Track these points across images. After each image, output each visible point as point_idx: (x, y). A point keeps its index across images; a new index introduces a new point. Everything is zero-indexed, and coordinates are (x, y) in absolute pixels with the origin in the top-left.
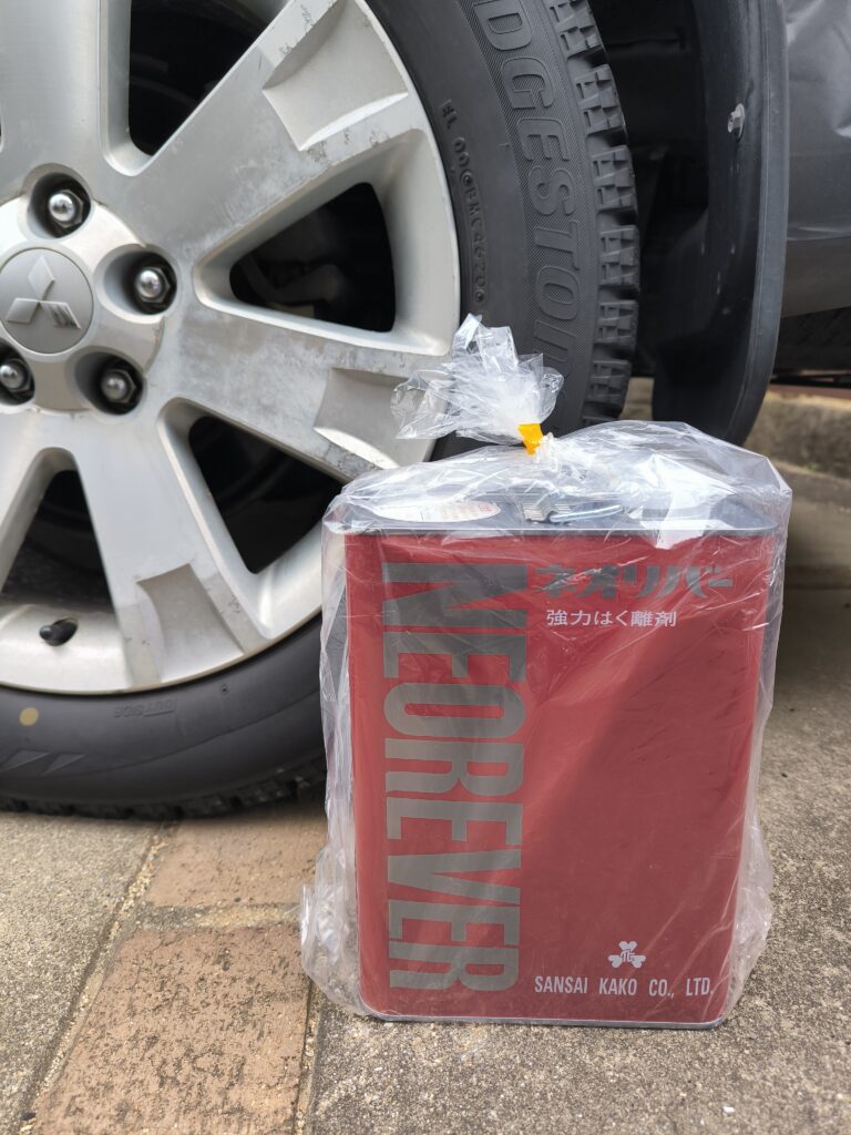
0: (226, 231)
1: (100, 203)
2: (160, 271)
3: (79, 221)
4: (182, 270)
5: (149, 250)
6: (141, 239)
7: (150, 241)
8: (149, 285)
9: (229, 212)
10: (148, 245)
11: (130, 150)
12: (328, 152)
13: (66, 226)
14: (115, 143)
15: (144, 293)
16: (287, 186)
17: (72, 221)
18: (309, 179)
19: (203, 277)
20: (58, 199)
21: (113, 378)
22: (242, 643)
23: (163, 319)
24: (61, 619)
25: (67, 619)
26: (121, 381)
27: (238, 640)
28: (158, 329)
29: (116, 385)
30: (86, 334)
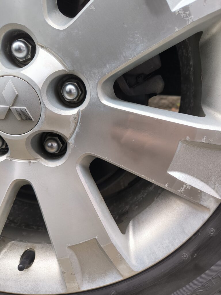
1: (42, 47)
2: (76, 84)
5: (70, 73)
6: (66, 67)
8: (70, 93)
10: (70, 70)
11: (59, 15)
13: (21, 60)
14: (50, 11)
15: (68, 97)
20: (16, 45)
21: (51, 142)
22: (122, 272)
23: (79, 111)
24: (27, 249)
25: (29, 249)
26: (55, 143)
27: (120, 272)
28: (76, 117)
29: (52, 145)
30: (38, 124)
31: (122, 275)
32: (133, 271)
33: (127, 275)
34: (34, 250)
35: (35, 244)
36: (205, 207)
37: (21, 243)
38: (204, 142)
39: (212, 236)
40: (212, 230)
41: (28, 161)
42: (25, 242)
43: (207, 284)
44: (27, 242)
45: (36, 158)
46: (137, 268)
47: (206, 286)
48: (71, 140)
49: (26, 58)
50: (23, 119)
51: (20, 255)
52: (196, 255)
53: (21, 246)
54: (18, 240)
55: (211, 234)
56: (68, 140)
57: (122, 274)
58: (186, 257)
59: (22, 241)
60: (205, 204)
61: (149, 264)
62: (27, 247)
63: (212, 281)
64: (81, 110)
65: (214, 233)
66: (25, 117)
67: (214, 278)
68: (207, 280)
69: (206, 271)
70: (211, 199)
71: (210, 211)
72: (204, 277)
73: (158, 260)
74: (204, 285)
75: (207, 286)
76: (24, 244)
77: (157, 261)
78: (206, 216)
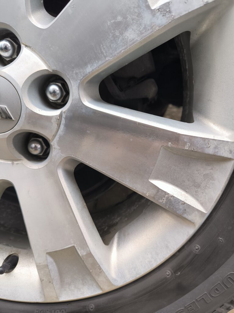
0: (100, 63)
1: (26, 46)
2: (60, 85)
3: (15, 56)
4: (73, 85)
5: (54, 73)
6: (49, 67)
7: (54, 68)
8: (54, 93)
9: (103, 50)
11: (43, 13)
12: (172, 9)
13: (8, 59)
14: (34, 9)
15: (51, 98)
16: (142, 33)
17: (11, 56)
18: (157, 28)
19: (85, 90)
20: (3, 43)
21: (34, 143)
22: (101, 285)
23: (61, 112)
24: (11, 254)
25: (13, 254)
26: (38, 145)
27: (100, 285)
28: (59, 118)
29: (36, 147)
30: (18, 123)
31: (101, 289)
32: (112, 285)
33: (107, 289)
34: (18, 255)
35: (20, 250)
36: (190, 221)
37: (7, 247)
38: (187, 149)
39: (197, 253)
40: (198, 246)
41: (11, 161)
42: (11, 247)
43: (191, 306)
44: (12, 246)
45: (20, 159)
46: (117, 283)
47: (189, 308)
48: (53, 142)
49: (12, 58)
50: (3, 118)
51: (3, 259)
52: (179, 273)
53: (6, 250)
54: (4, 244)
55: (196, 252)
56: (51, 142)
57: (102, 287)
58: (168, 275)
59: (7, 245)
60: (190, 217)
61: (129, 278)
62: (11, 251)
63: (196, 304)
64: (64, 111)
65: (199, 250)
66: (5, 115)
67: (198, 300)
68: (191, 302)
69: (190, 291)
70: (196, 212)
71: (195, 225)
72: (187, 299)
73: (140, 275)
74: (187, 307)
75: (191, 308)
76: (9, 248)
77: (138, 276)
78: (191, 231)
